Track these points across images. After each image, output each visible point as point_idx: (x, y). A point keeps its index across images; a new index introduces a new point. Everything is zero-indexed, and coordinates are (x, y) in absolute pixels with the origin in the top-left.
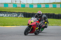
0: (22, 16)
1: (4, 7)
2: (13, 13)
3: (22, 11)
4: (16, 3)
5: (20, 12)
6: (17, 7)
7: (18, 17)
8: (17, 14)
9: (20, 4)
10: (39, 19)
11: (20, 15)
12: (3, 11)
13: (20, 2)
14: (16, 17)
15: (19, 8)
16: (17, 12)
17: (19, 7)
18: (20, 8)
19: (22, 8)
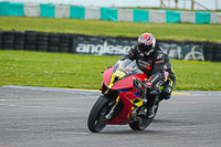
0: (197, 55)
1: (135, 21)
2: (167, 46)
3: (197, 36)
4: (176, 9)
5: (191, 39)
6: (180, 22)
7: (183, 58)
8: (179, 50)
9: (192, 10)
10: (146, 65)
11: (193, 53)
12: (129, 35)
13: (193, 3)
14: (177, 58)
15: (187, 26)
16: (179, 40)
17: (188, 23)
18: (192, 27)
19: (199, 27)
